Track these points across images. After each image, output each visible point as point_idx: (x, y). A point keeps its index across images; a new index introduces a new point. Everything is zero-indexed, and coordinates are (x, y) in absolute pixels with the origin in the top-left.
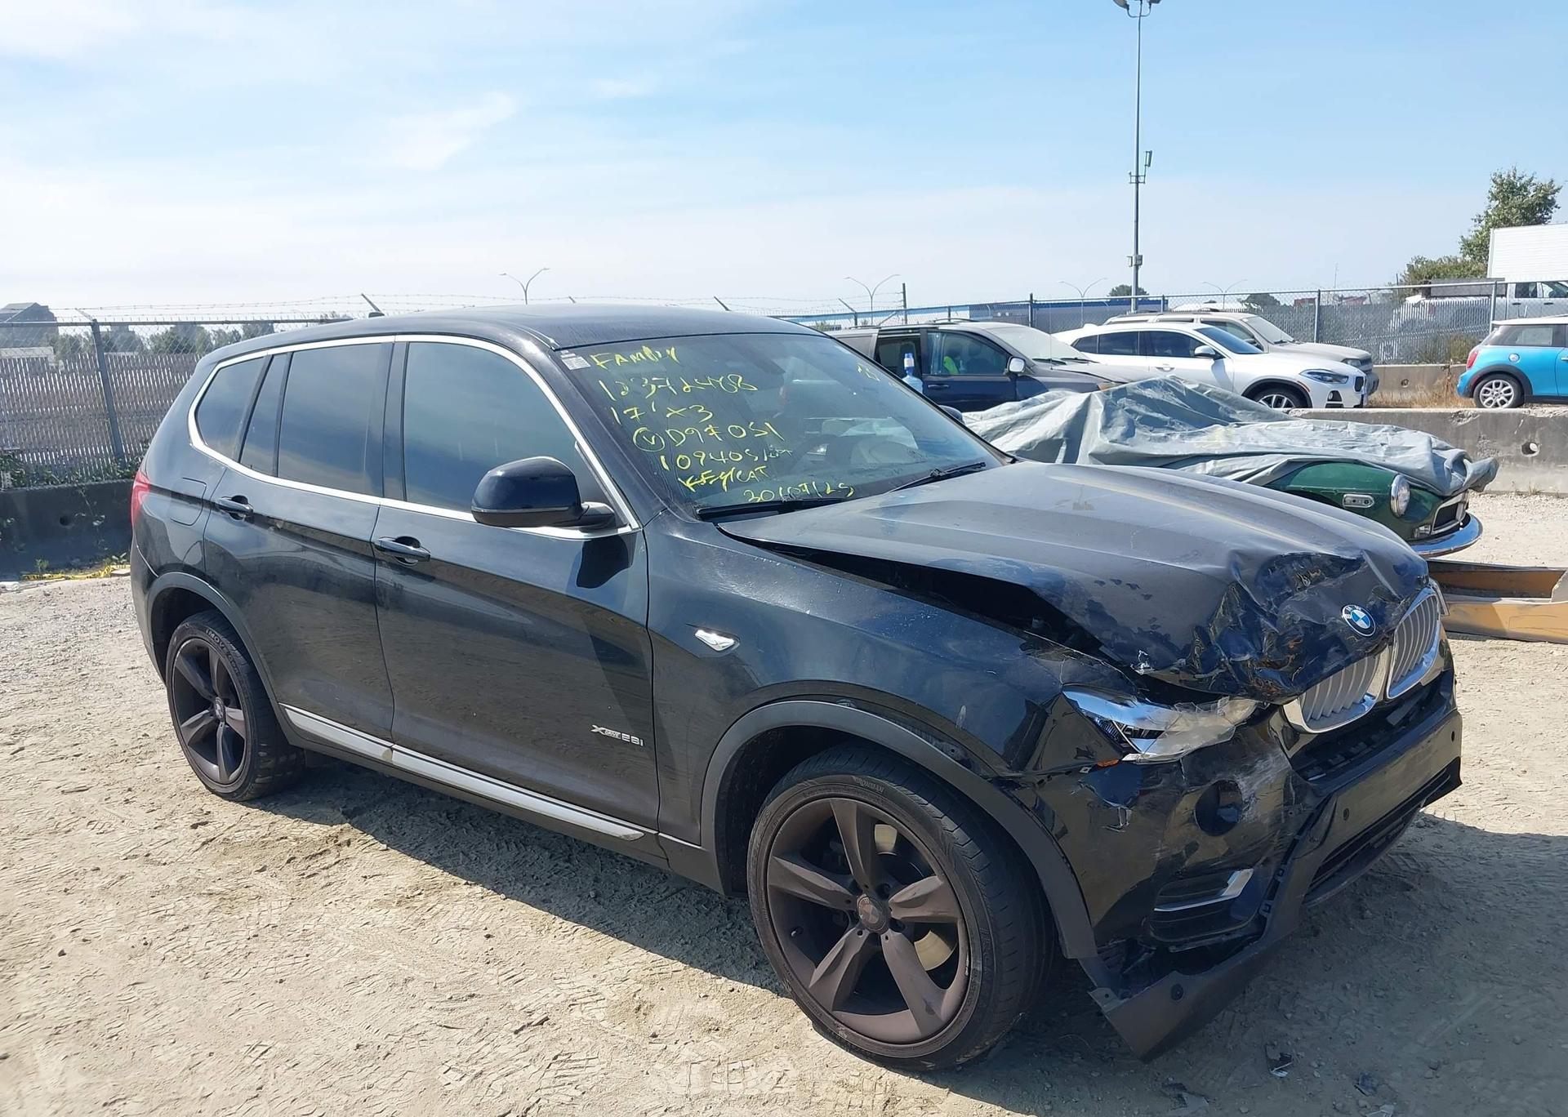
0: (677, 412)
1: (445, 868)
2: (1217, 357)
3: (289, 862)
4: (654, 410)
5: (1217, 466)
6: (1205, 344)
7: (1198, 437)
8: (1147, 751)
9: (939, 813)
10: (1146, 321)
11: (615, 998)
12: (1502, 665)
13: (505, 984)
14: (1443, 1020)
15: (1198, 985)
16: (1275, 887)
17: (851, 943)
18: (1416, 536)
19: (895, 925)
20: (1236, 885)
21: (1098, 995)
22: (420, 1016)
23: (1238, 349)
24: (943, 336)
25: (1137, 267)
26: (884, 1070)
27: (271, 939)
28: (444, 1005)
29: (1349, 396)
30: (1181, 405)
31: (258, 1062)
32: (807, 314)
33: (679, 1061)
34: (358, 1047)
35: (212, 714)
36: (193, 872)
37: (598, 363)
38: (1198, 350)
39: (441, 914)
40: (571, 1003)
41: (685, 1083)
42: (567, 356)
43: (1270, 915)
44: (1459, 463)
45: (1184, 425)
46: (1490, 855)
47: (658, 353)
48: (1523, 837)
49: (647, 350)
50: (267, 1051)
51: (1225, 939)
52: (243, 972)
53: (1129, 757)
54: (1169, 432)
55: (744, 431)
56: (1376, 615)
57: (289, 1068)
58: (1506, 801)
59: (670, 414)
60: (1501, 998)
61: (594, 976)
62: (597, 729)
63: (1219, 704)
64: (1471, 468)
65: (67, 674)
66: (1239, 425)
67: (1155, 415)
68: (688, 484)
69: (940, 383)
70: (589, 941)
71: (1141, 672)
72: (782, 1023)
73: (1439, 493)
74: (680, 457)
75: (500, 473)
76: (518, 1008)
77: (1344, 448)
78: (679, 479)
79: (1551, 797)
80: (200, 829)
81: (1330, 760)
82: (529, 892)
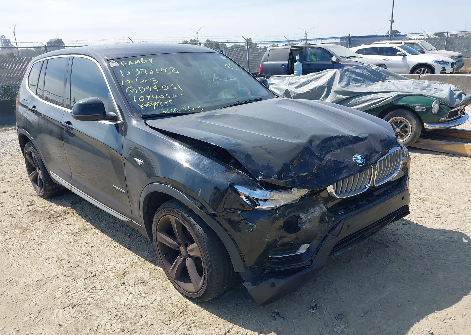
0: (145, 81)
1: (91, 223)
2: (404, 55)
3: (48, 219)
4: (137, 80)
5: (375, 96)
6: (400, 51)
7: (371, 86)
8: (263, 206)
9: (195, 223)
10: (386, 43)
11: (119, 270)
12: (462, 166)
13: (89, 263)
14: (377, 296)
15: (280, 283)
16: (318, 250)
17: (179, 260)
18: (440, 121)
19: (190, 257)
20: (303, 249)
21: (246, 284)
22: (59, 272)
23: (412, 53)
24: (311, 49)
25: (392, 24)
26: (187, 300)
27: (32, 243)
28: (69, 269)
29: (449, 69)
30: (369, 74)
31: (8, 284)
32: (272, 41)
33: (127, 292)
34: (38, 281)
35: (36, 172)
36: (21, 220)
37: (123, 64)
38: (398, 53)
39: (83, 238)
40: (105, 270)
41: (125, 300)
42: (112, 62)
43: (315, 259)
44: (460, 96)
45: (368, 81)
46: (423, 236)
47: (146, 60)
48: (437, 230)
49: (142, 60)
50: (12, 280)
51: (297, 267)
52: (18, 254)
53: (257, 207)
54: (362, 84)
55: (168, 87)
56: (366, 158)
57: (15, 286)
58: (438, 217)
59: (142, 82)
60: (401, 289)
61: (116, 262)
62: (114, 187)
63: (292, 190)
64: (464, 97)
65: (20, 155)
66: (389, 81)
67: (358, 78)
68: (141, 106)
69: (309, 64)
70: (121, 250)
71: (259, 179)
72: (164, 282)
73: (450, 106)
74: (141, 97)
75: (81, 102)
76: (89, 271)
77: (420, 90)
78: (138, 105)
79: (456, 216)
80: (30, 207)
81: (350, 207)
82: (111, 232)
